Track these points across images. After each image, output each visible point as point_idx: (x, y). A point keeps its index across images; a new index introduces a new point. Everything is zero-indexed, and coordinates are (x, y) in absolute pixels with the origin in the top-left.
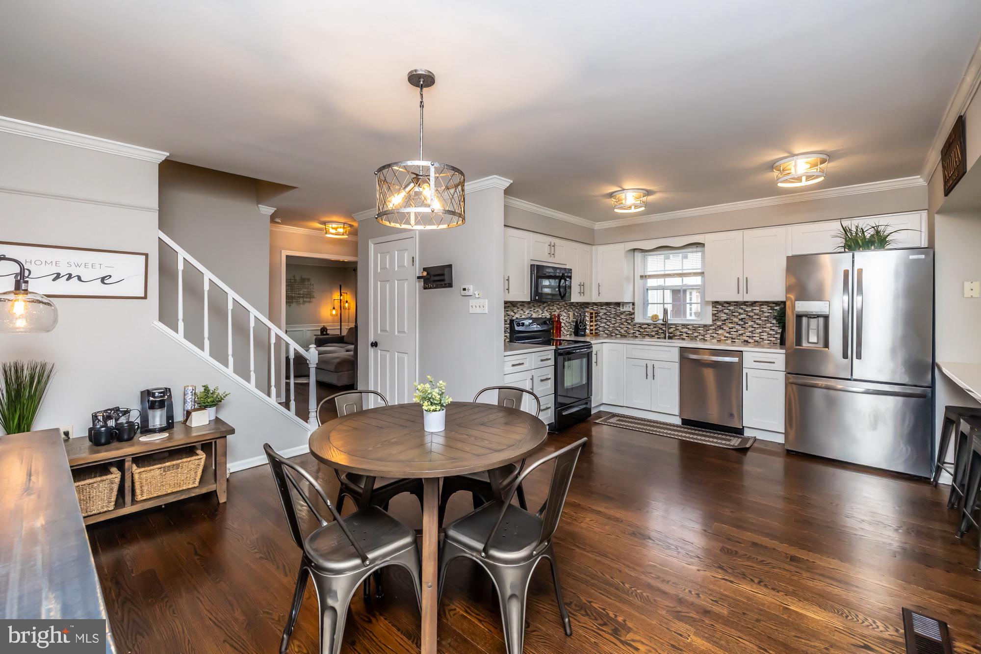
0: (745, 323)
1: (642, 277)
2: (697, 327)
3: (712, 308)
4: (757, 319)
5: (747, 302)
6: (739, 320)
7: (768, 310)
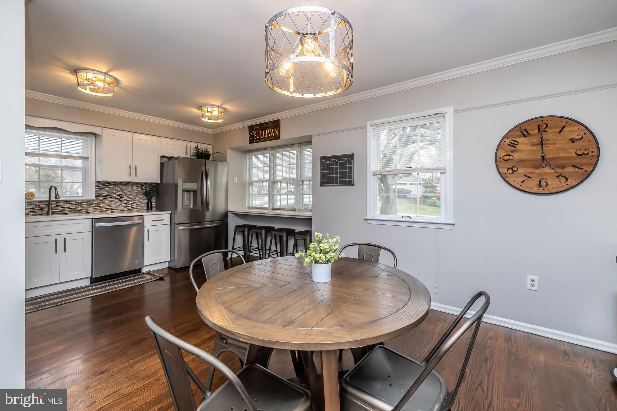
0: (121, 198)
2: (81, 202)
3: (95, 186)
4: (130, 194)
5: (123, 183)
6: (117, 195)
7: (137, 188)
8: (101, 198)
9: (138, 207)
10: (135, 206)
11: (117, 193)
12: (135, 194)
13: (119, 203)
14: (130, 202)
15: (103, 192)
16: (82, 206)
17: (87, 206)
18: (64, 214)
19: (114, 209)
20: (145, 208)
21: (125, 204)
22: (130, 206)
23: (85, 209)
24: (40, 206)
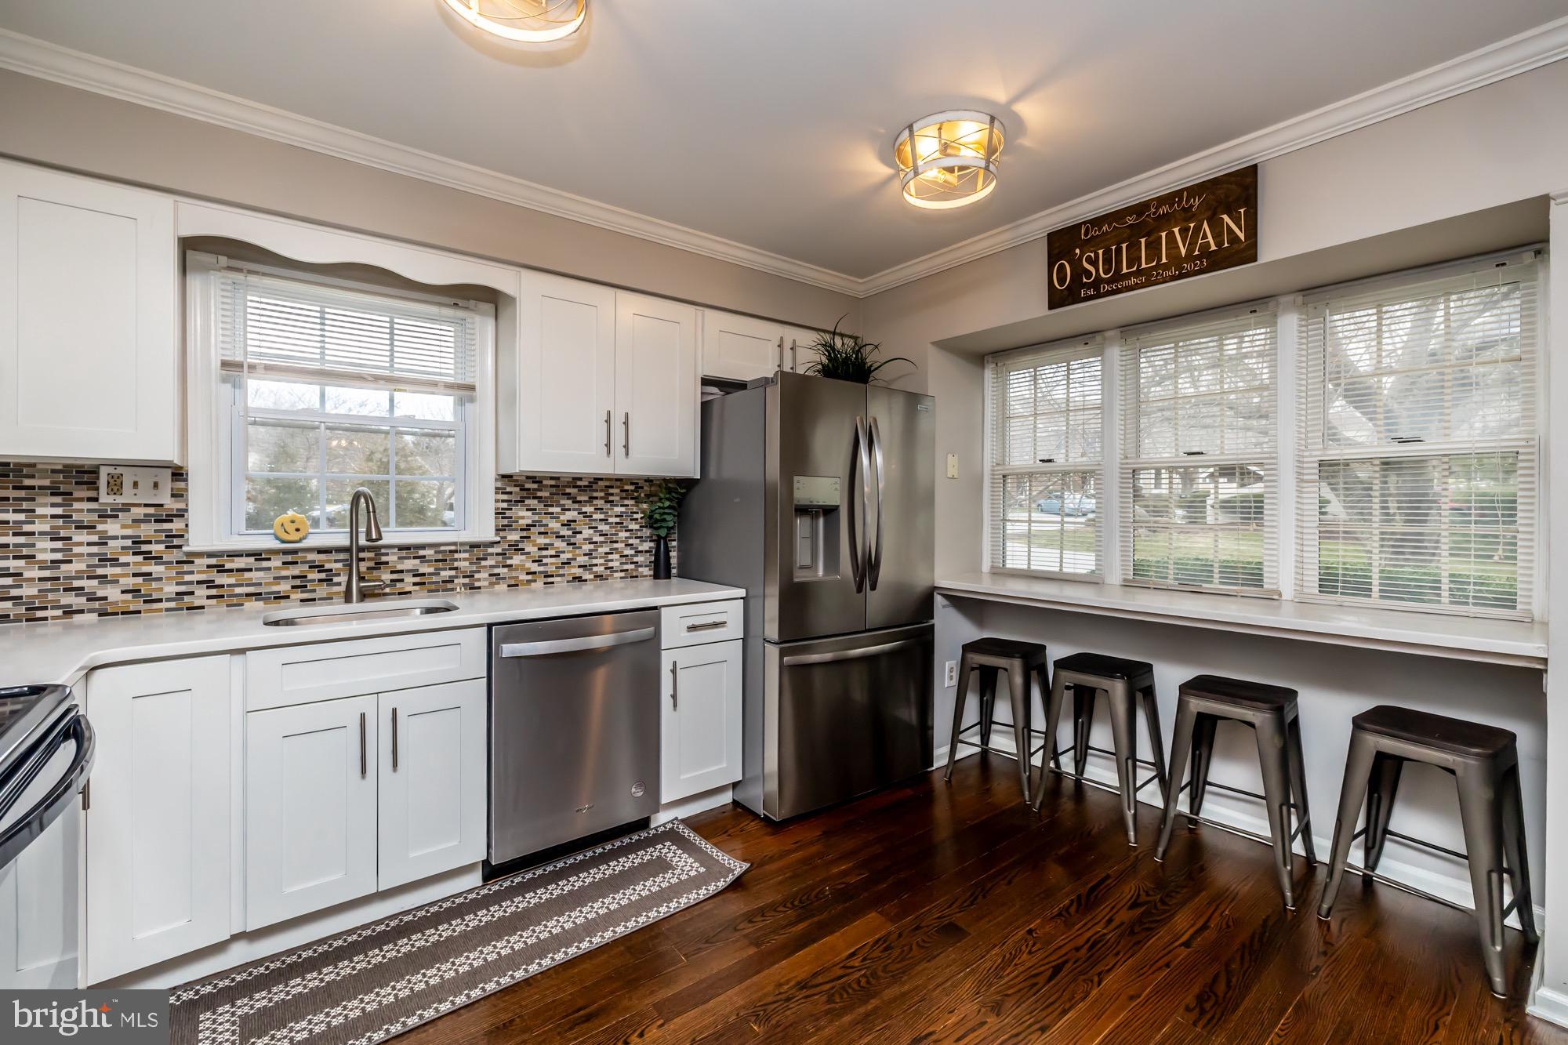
0: (575, 533)
1: (225, 364)
2: (450, 551)
3: (496, 493)
4: (601, 520)
5: (580, 479)
6: (562, 525)
7: (622, 498)
8: (514, 537)
9: (625, 567)
10: (617, 564)
11: (562, 517)
12: (618, 520)
13: (569, 552)
14: (600, 550)
15: (521, 514)
16: (456, 564)
17: (470, 564)
18: (400, 594)
19: (552, 576)
20: (646, 571)
21: (585, 555)
22: (601, 565)
23: (464, 577)
24: (323, 566)
